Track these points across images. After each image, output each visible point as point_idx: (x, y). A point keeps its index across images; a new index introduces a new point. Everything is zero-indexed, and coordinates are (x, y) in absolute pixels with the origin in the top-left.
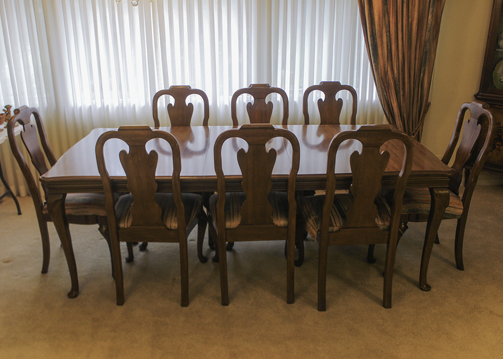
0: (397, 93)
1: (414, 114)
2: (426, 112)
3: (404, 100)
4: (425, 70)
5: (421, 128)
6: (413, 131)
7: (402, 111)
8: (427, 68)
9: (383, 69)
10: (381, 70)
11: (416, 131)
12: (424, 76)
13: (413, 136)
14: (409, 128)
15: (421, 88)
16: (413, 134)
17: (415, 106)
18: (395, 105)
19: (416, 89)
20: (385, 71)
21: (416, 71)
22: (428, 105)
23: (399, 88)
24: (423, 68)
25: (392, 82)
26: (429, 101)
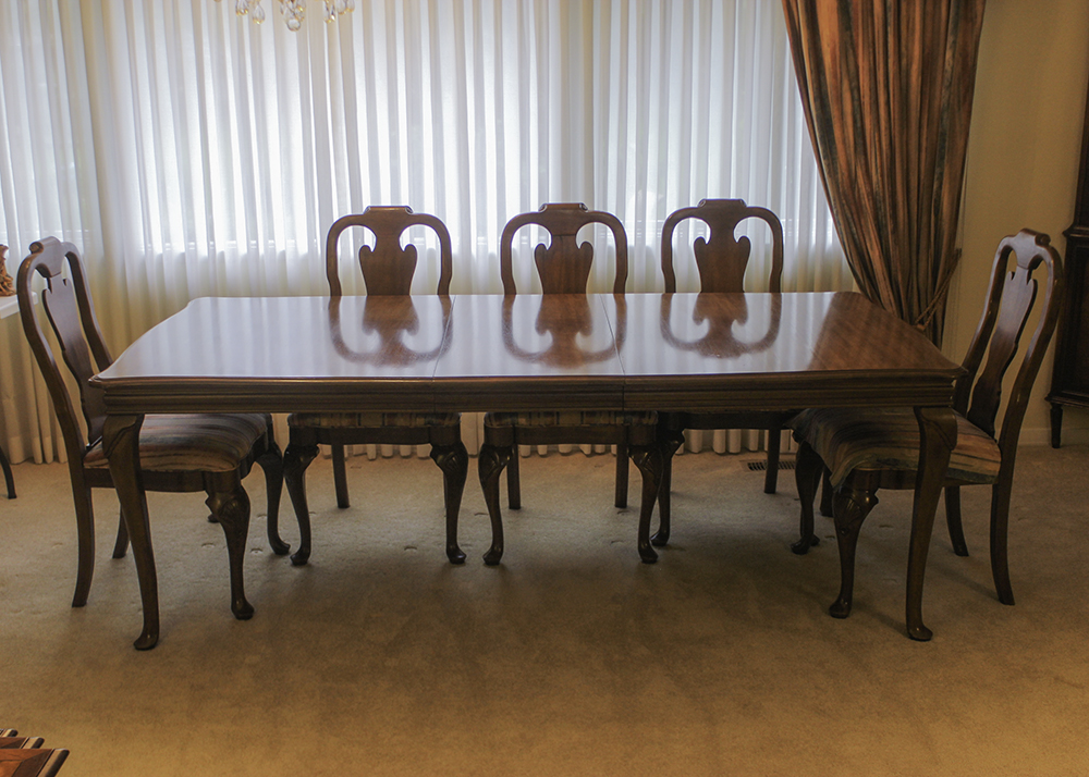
0: (880, 228)
1: (922, 274)
2: (950, 270)
3: (896, 242)
4: (941, 174)
5: (939, 307)
6: (920, 313)
7: (893, 269)
8: (946, 170)
9: (846, 174)
10: (843, 174)
11: (928, 314)
12: (940, 187)
13: (920, 326)
14: (910, 307)
15: (936, 215)
16: (922, 322)
17: (923, 257)
18: (875, 254)
19: (924, 219)
20: (850, 175)
21: (922, 177)
22: (955, 256)
23: (885, 216)
24: (937, 170)
25: (866, 203)
26: (958, 245)
